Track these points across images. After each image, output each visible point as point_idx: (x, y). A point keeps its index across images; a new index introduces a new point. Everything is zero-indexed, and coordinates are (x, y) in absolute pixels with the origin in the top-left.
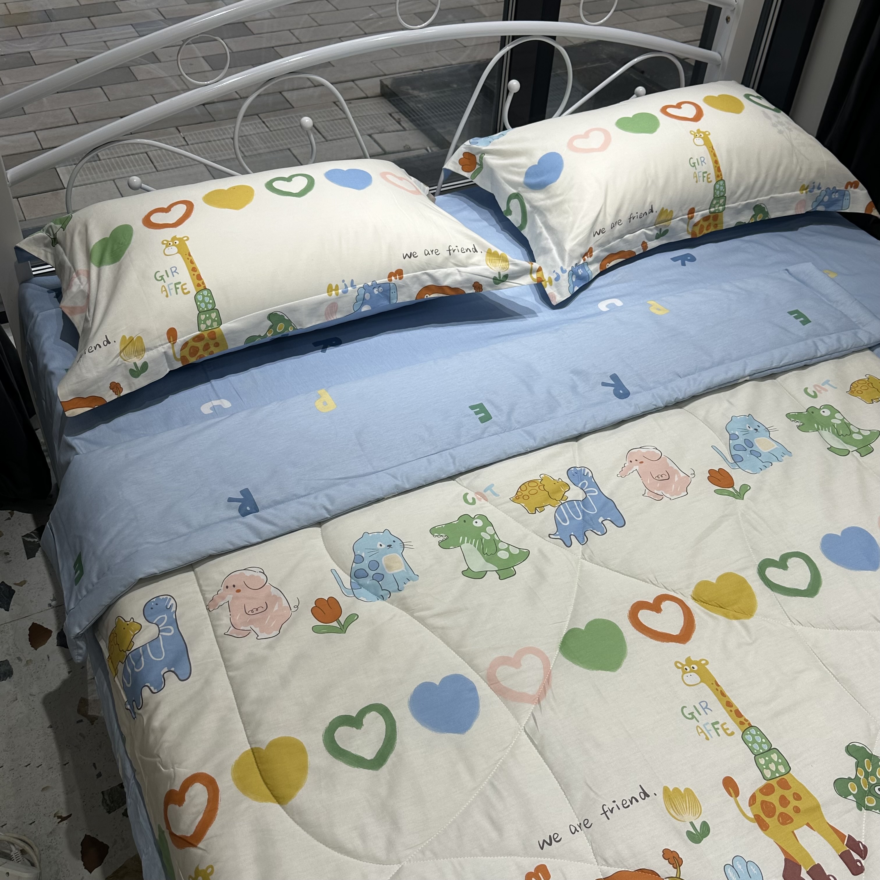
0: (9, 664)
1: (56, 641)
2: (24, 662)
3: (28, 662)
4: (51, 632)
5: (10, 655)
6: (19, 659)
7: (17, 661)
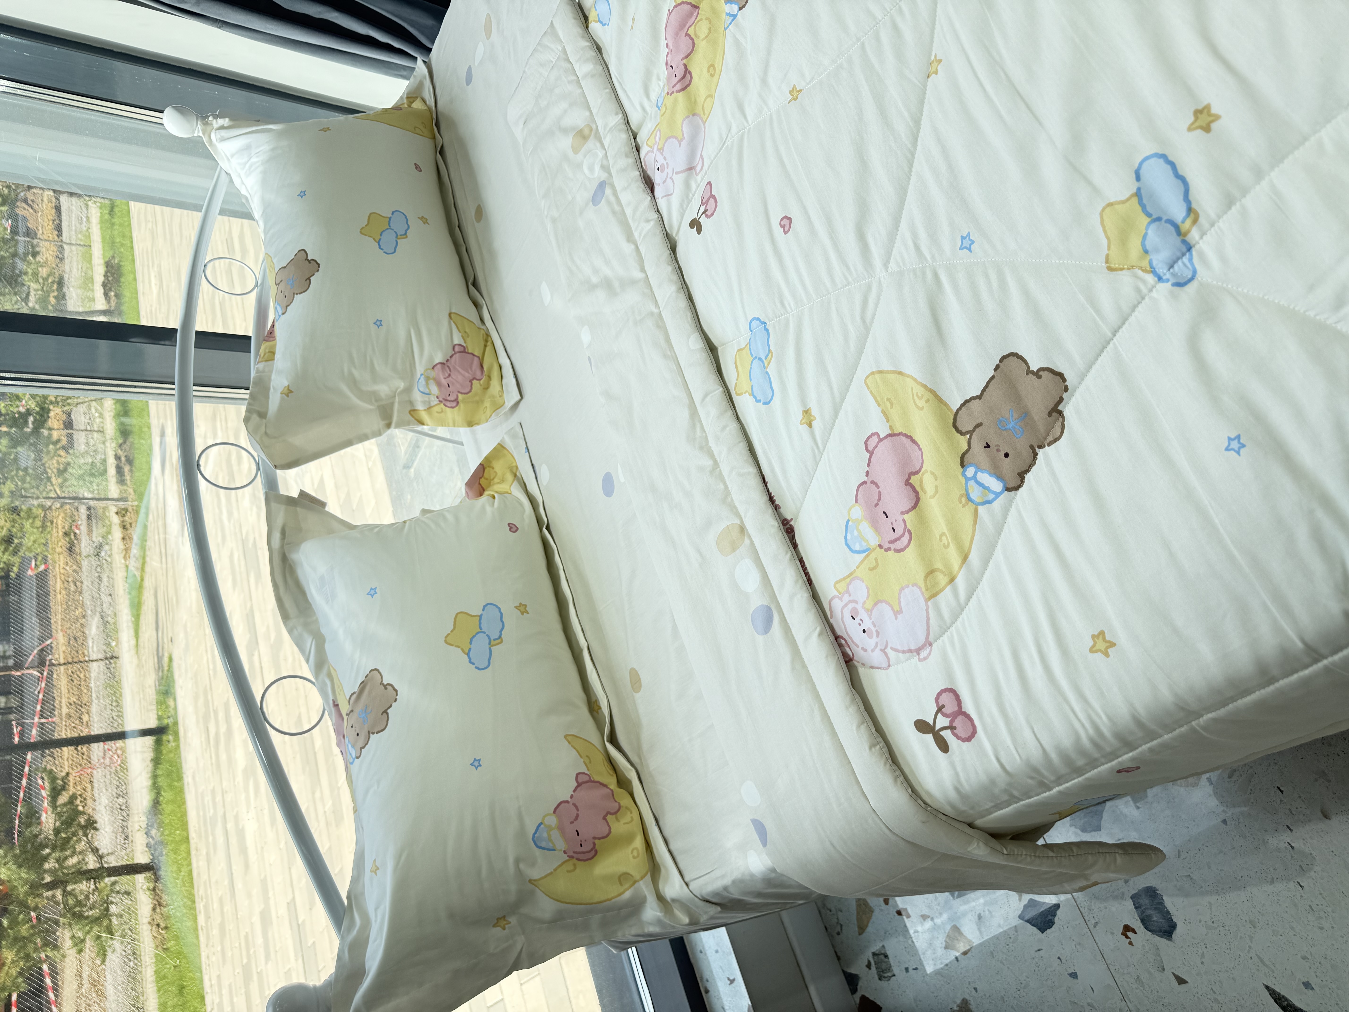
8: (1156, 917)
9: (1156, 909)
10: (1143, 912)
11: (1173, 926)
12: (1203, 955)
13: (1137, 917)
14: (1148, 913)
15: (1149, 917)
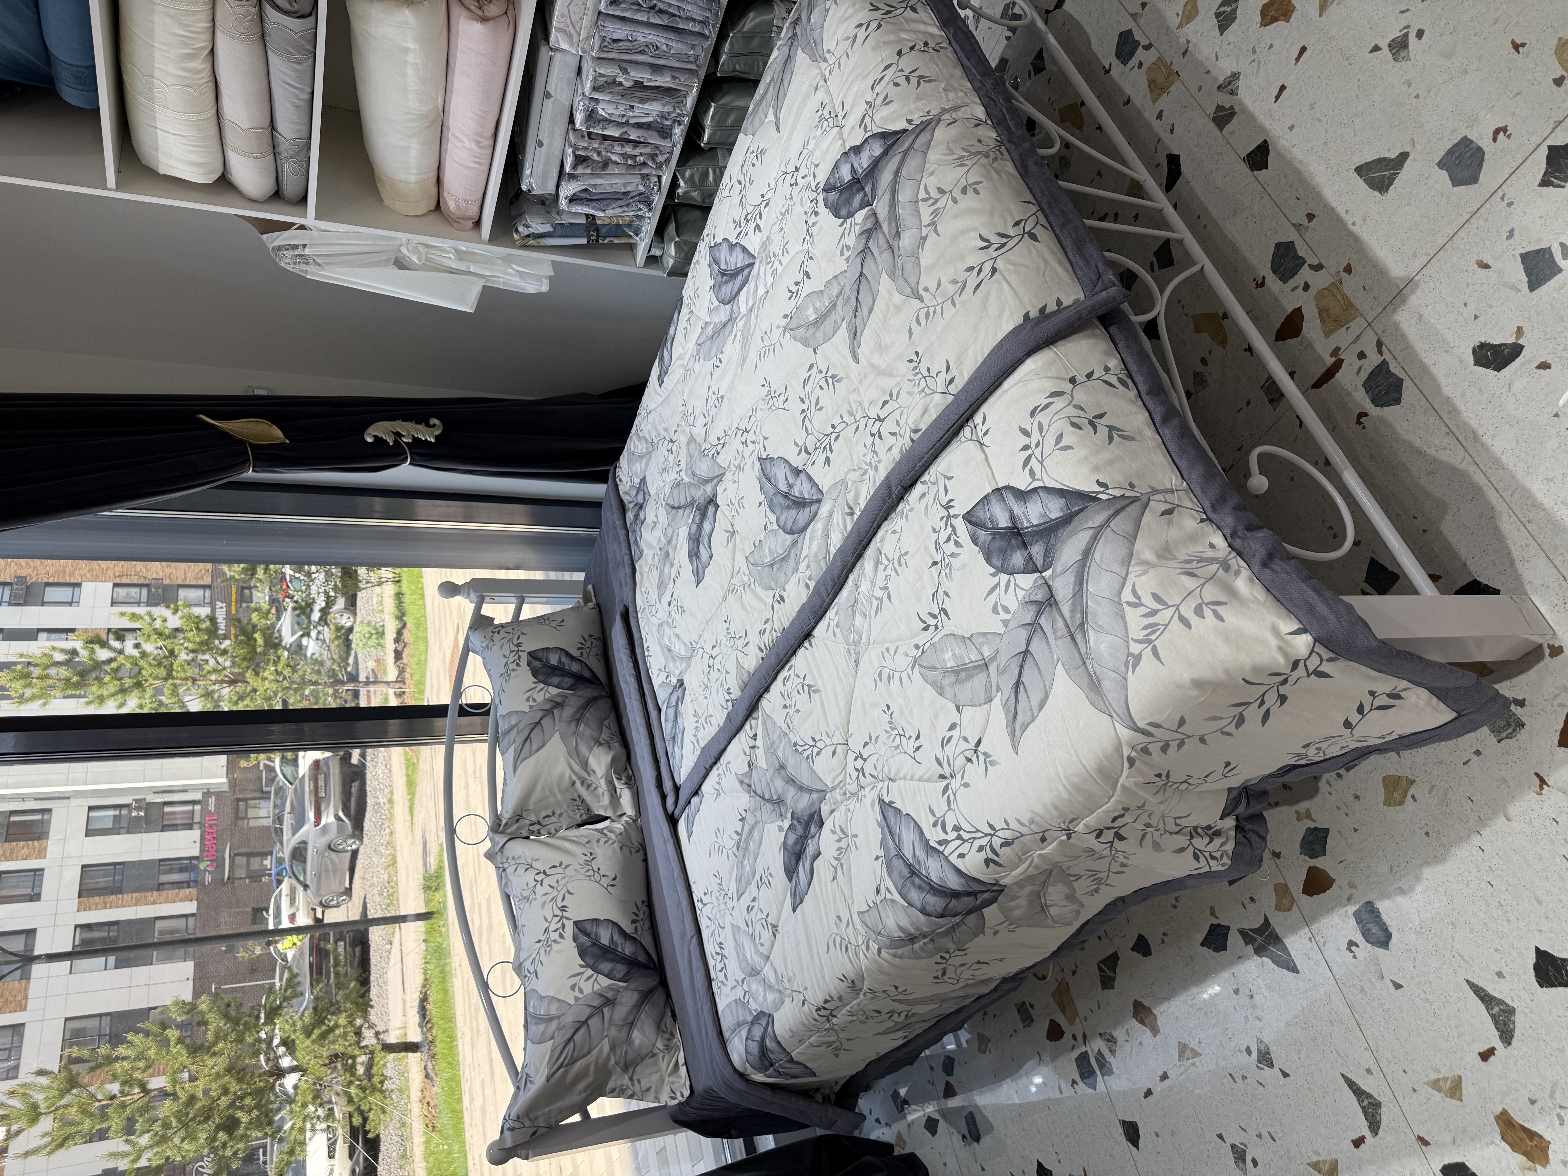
0: (1359, 910)
1: (1320, 858)
2: (1353, 891)
3: (1351, 885)
4: (1310, 868)
6: (1349, 899)
7: (1354, 900)
8: (1375, 930)
9: (1375, 922)
10: (1364, 926)
11: (1389, 936)
12: (1415, 960)
13: (1359, 932)
14: (1368, 926)
15: (1369, 930)
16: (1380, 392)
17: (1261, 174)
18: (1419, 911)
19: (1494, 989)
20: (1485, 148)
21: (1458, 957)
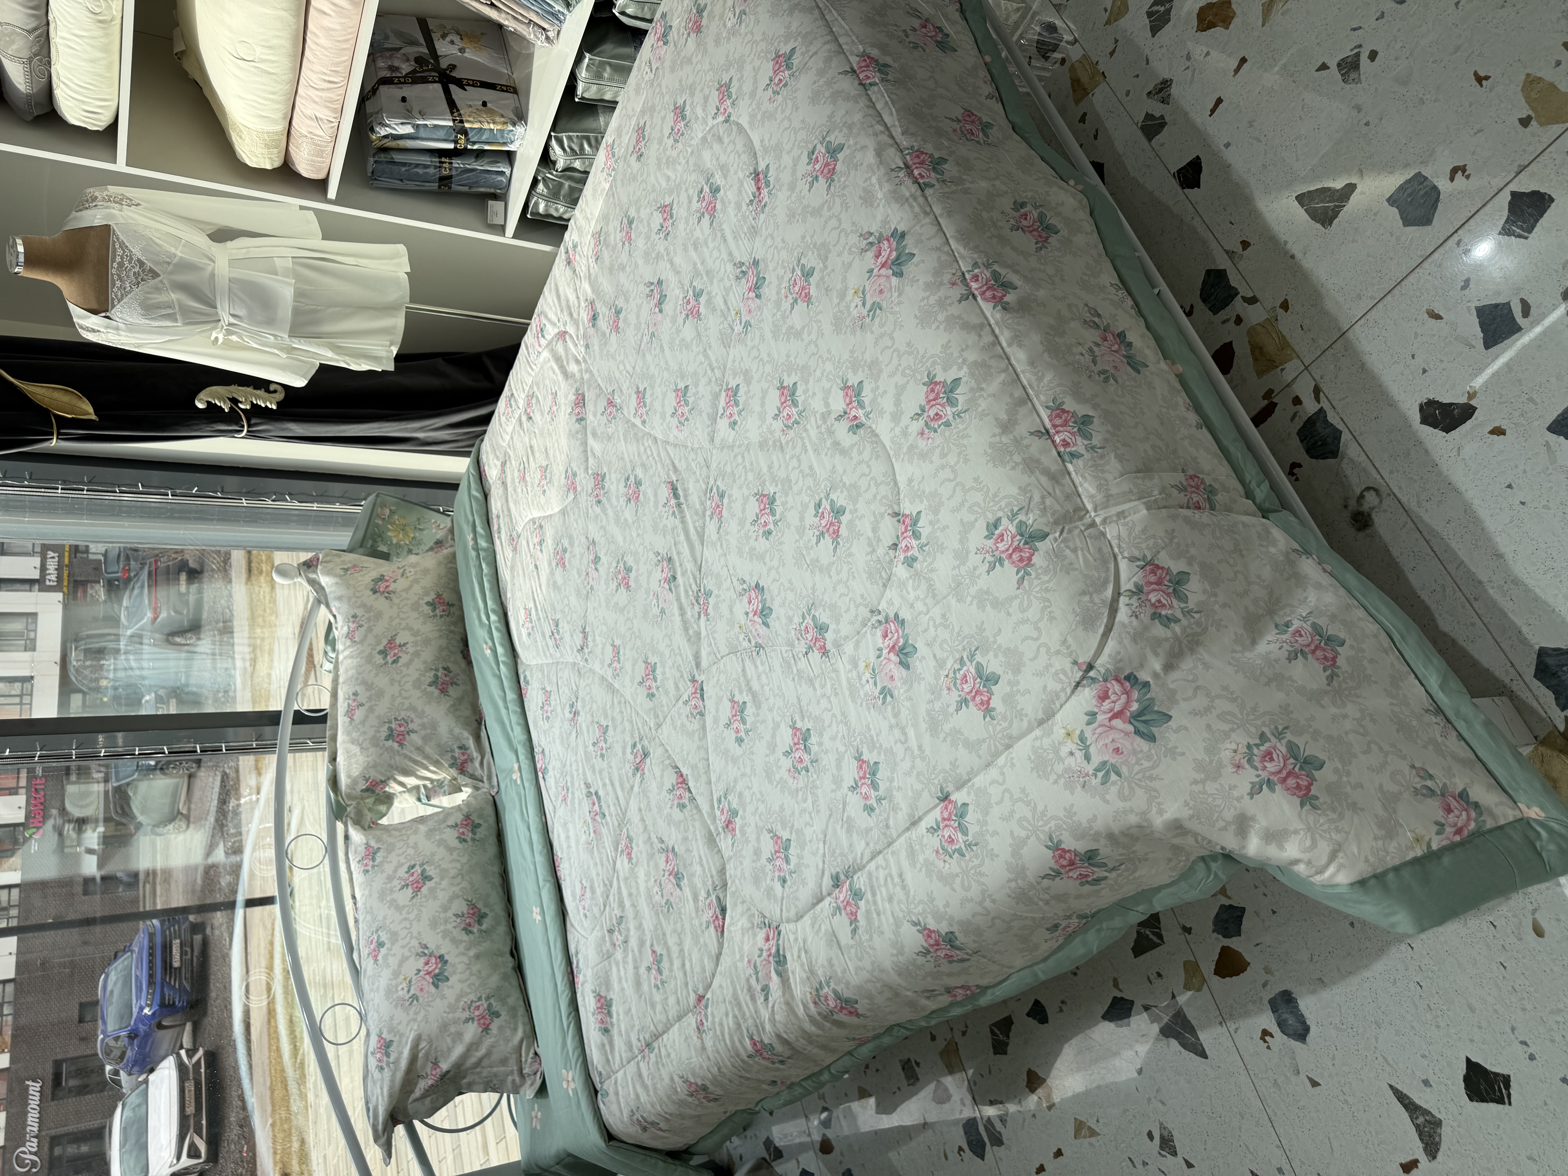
0: (1274, 998)
1: (1234, 939)
2: (1269, 977)
3: (1268, 971)
4: (1224, 949)
5: (1261, 999)
6: (1265, 985)
7: (1268, 987)
8: (1291, 1020)
9: (1291, 1013)
10: (1279, 1016)
11: (1307, 1029)
12: (1334, 1058)
13: (1274, 1021)
14: (1285, 1016)
15: (1285, 1020)
16: (1316, 443)
17: (1192, 192)
18: (1340, 1006)
19: (1420, 1098)
20: (1440, 187)
21: (1380, 1059)
